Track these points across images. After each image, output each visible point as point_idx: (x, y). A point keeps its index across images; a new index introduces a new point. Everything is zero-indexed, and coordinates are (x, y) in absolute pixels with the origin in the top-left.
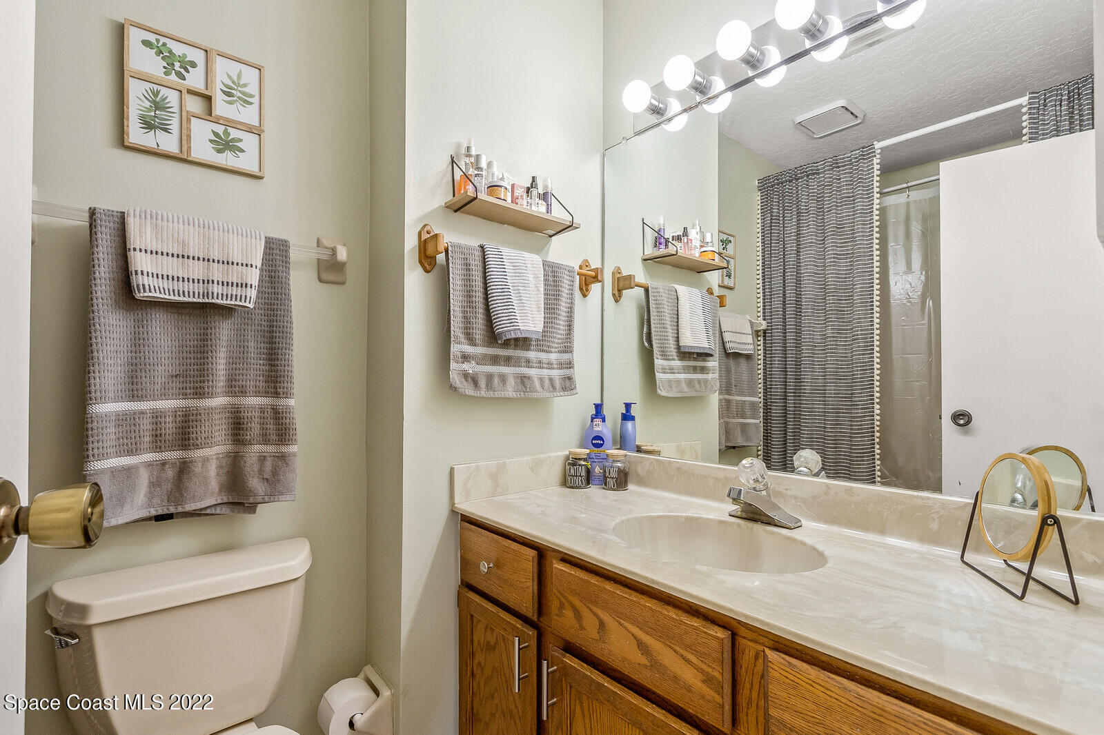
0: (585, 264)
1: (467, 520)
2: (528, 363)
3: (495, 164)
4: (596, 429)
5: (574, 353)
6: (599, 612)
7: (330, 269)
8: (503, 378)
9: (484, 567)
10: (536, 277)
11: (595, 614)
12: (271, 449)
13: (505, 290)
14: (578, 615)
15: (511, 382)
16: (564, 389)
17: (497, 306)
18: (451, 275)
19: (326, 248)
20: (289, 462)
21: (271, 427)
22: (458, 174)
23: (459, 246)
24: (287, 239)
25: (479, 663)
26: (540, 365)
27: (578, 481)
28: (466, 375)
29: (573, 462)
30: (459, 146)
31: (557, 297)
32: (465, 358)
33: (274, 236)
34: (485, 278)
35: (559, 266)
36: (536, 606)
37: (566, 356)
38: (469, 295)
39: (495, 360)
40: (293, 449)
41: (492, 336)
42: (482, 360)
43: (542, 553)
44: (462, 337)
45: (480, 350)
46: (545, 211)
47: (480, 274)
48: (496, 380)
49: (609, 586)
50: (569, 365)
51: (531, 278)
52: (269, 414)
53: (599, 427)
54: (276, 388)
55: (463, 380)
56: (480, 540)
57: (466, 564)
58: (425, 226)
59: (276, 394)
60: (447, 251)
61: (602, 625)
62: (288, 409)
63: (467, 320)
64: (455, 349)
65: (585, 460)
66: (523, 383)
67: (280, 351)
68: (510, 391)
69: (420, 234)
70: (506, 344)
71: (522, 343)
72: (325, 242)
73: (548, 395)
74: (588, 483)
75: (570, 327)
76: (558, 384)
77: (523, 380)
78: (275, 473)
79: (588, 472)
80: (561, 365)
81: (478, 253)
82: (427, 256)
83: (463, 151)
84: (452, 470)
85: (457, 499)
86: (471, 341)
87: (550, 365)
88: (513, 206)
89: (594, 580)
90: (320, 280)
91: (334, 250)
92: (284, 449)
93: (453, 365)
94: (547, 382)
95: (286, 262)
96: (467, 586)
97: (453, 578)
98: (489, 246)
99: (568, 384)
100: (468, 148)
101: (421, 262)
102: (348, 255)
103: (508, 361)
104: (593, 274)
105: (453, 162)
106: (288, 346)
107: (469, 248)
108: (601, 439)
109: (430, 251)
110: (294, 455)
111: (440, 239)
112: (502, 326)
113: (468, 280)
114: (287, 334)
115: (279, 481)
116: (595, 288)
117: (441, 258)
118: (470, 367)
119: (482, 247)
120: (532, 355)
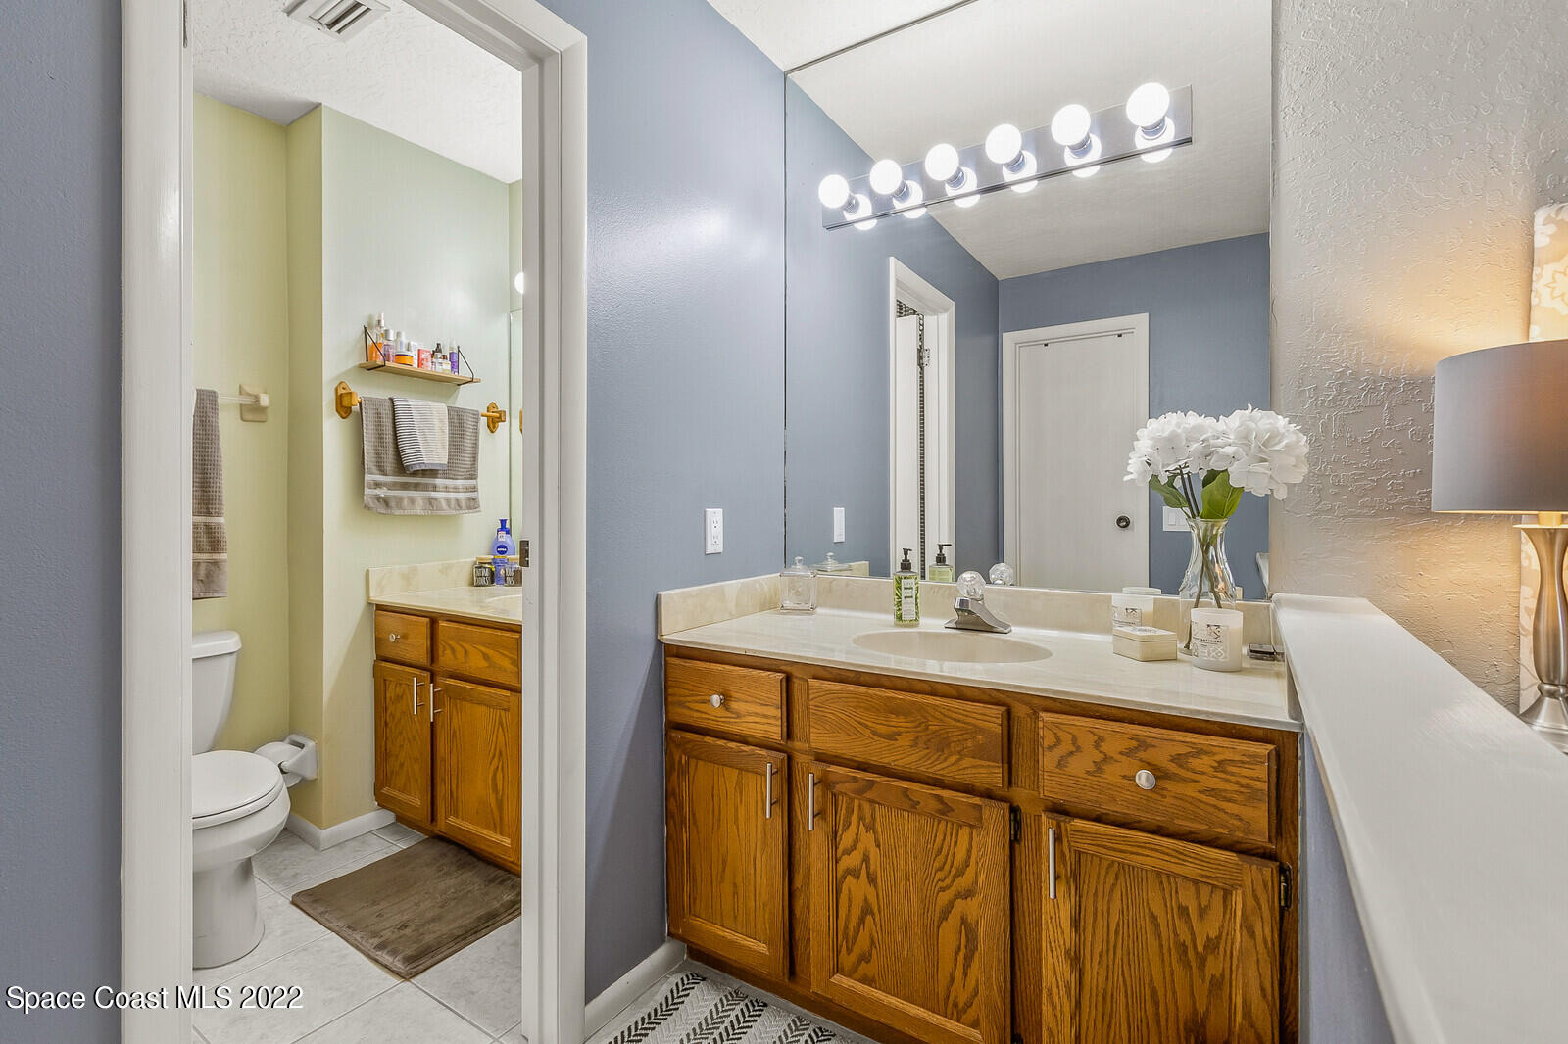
0: (492, 407)
1: (380, 608)
2: (435, 488)
3: (403, 334)
4: (500, 539)
5: (479, 479)
6: (465, 645)
7: (252, 411)
8: (412, 500)
9: (392, 638)
10: (441, 421)
11: (462, 647)
12: (204, 557)
13: (412, 434)
14: (453, 651)
15: (420, 503)
16: (469, 508)
17: (405, 445)
18: (364, 422)
19: (250, 395)
20: (222, 567)
21: (204, 539)
22: (370, 342)
23: (370, 399)
24: (216, 390)
25: (391, 713)
26: (446, 489)
27: (483, 581)
28: (378, 498)
29: (481, 566)
30: (371, 318)
31: (462, 436)
32: (378, 485)
33: (203, 388)
34: (394, 423)
35: (463, 411)
36: (429, 655)
37: (472, 482)
38: (380, 438)
39: (405, 486)
40: (223, 556)
41: (401, 468)
42: (393, 486)
43: (433, 619)
44: (374, 469)
45: (389, 479)
46: (449, 367)
47: (390, 421)
48: (405, 502)
49: (470, 628)
50: (474, 489)
51: (436, 422)
52: (202, 529)
53: (503, 538)
54: (207, 509)
55: (376, 502)
56: (390, 620)
57: (379, 642)
58: (341, 383)
59: (208, 514)
60: (360, 403)
61: (466, 652)
62: (219, 526)
63: (378, 455)
64: (368, 478)
65: (489, 563)
66: (431, 504)
67: (211, 480)
68: (418, 510)
69: (336, 389)
70: (415, 474)
71: (432, 473)
72: (247, 389)
73: (454, 512)
74: (492, 582)
75: (475, 458)
76: (463, 505)
77: (431, 501)
78: (208, 575)
79: (492, 573)
80: (467, 489)
81: (388, 404)
82: (343, 408)
83: (375, 322)
84: (368, 571)
85: (372, 594)
86: (383, 472)
87: (456, 489)
88: (420, 370)
89: (462, 627)
90: (242, 419)
91: (257, 398)
92: (216, 557)
93: (367, 491)
94: (453, 503)
95: (215, 409)
96: (382, 658)
97: (370, 656)
98: (397, 397)
99: (473, 504)
100: (379, 321)
101: (337, 411)
102: (271, 401)
103: (416, 486)
104: (498, 415)
105: (366, 331)
106: (218, 475)
107: (381, 400)
108: (505, 547)
109: (345, 403)
110: (225, 561)
111: (354, 396)
112: (409, 460)
113: (379, 425)
114: (216, 466)
115: (212, 581)
116: (502, 427)
117: (355, 409)
118: (382, 492)
119: (391, 399)
120: (439, 481)
